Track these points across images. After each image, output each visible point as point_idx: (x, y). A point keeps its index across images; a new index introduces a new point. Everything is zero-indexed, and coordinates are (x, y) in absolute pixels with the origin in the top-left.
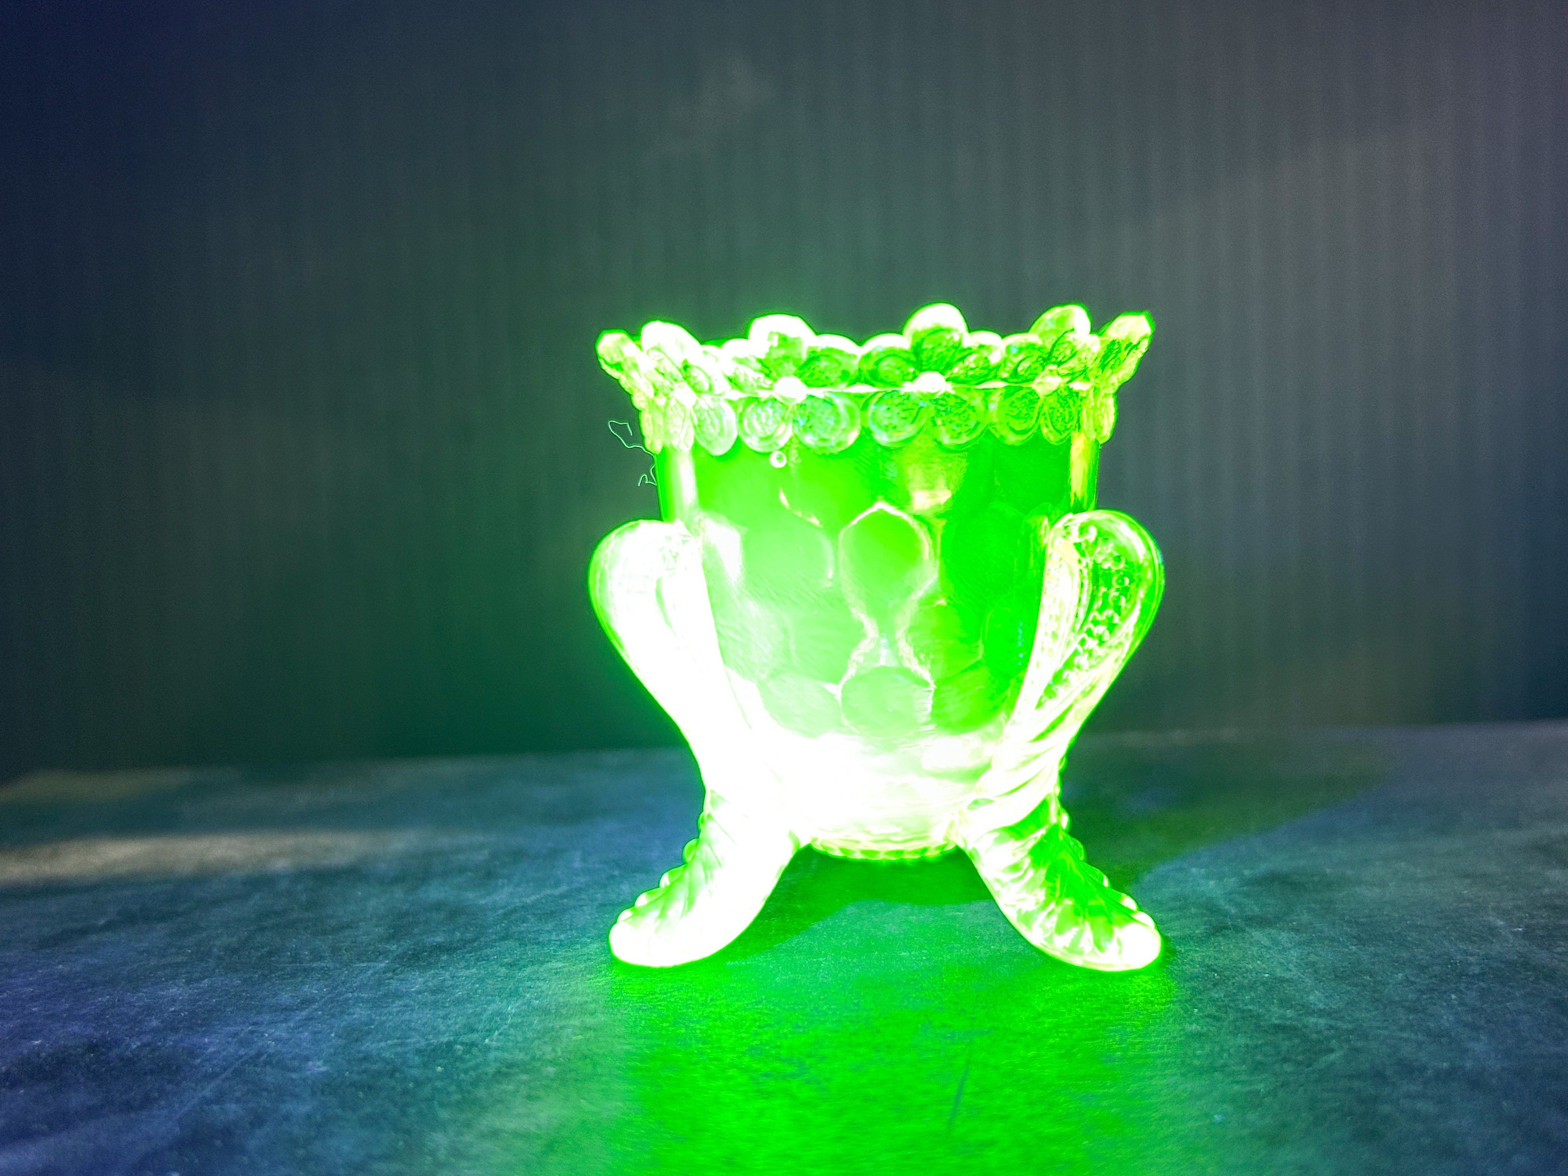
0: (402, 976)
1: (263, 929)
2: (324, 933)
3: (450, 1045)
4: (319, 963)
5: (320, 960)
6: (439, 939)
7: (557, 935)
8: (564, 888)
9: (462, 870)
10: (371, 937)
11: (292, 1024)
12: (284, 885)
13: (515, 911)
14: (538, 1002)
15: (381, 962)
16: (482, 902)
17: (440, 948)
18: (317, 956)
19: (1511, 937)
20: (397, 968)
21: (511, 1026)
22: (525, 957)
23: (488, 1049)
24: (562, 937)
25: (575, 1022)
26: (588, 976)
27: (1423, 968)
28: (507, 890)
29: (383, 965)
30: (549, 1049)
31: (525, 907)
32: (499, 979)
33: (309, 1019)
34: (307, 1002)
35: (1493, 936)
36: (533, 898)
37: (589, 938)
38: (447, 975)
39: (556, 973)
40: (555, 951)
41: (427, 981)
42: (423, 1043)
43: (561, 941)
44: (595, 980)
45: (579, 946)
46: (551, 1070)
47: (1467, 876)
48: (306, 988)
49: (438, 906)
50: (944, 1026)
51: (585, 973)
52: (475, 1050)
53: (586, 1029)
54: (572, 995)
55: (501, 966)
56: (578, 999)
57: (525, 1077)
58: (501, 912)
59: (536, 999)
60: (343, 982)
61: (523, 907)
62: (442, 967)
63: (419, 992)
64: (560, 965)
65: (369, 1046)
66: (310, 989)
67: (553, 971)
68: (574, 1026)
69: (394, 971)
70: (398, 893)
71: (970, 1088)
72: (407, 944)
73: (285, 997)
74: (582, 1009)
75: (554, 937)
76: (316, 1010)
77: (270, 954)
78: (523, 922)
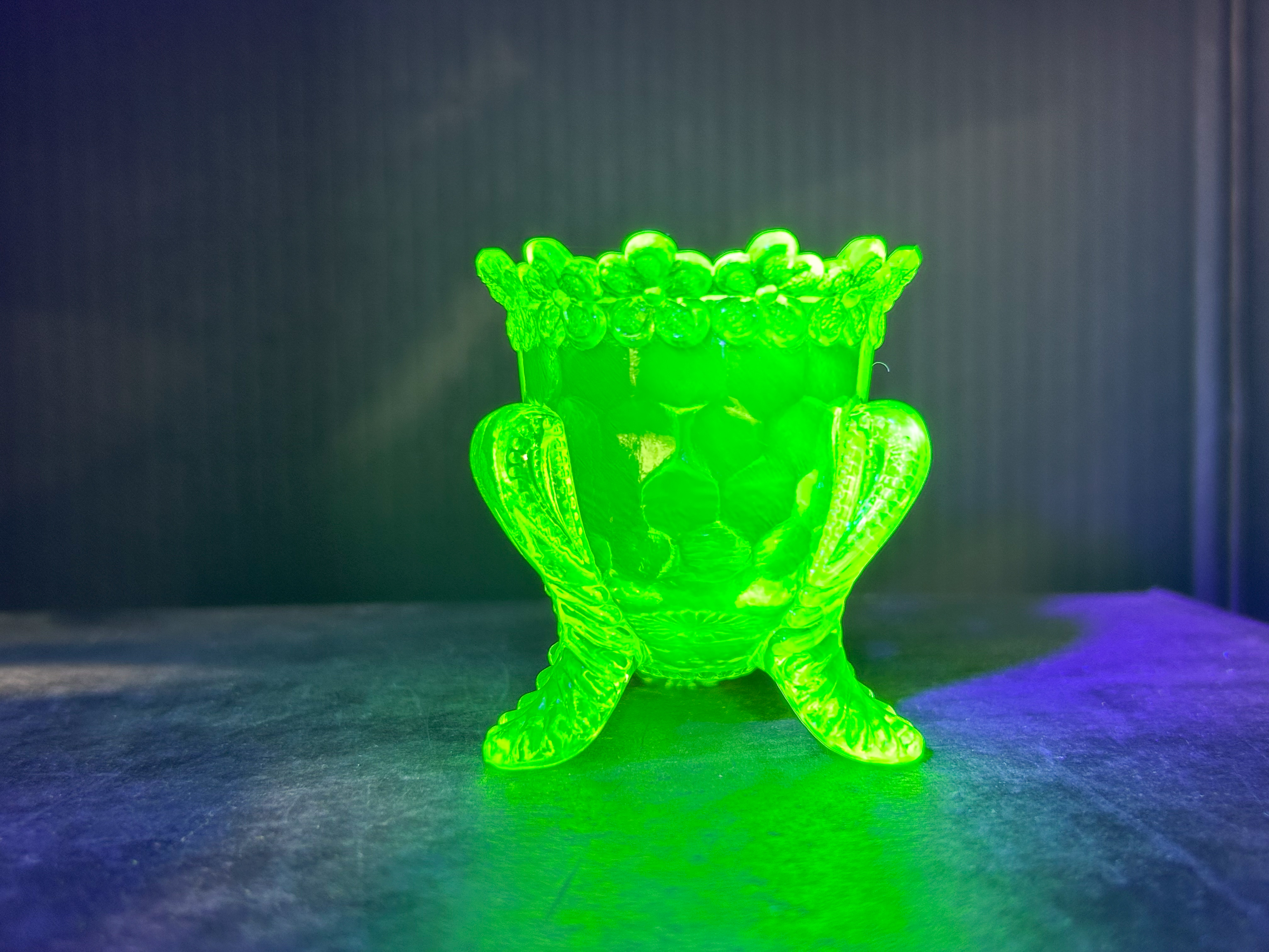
0: (129, 785)
1: (24, 744)
2: (75, 748)
3: (150, 842)
4: (62, 773)
5: (64, 771)
6: (171, 754)
7: (270, 753)
8: (288, 714)
9: (207, 699)
10: (113, 752)
11: (22, 823)
12: (54, 708)
13: (241, 732)
14: (235, 808)
15: (116, 772)
16: (215, 725)
17: (168, 762)
18: (63, 766)
19: (1052, 763)
20: (127, 778)
21: (206, 827)
22: (236, 770)
23: (181, 846)
24: (273, 755)
25: (262, 825)
26: (286, 787)
27: (974, 788)
28: (238, 716)
29: (116, 775)
30: (233, 847)
31: (250, 729)
32: (210, 789)
33: (38, 819)
34: (41, 805)
35: (1038, 762)
36: (260, 722)
37: (295, 756)
38: (167, 784)
39: (258, 785)
40: (263, 766)
41: (148, 789)
42: (128, 840)
43: (271, 758)
44: (289, 791)
45: (284, 762)
46: (229, 864)
47: (1029, 714)
48: (44, 794)
49: (177, 727)
50: (570, 830)
51: (282, 785)
52: (170, 848)
53: (271, 830)
54: (266, 802)
55: (215, 778)
56: (269, 806)
57: (205, 869)
58: (227, 734)
59: (235, 805)
60: (79, 789)
61: (247, 730)
62: (165, 778)
63: (139, 798)
64: (264, 777)
65: (83, 842)
66: (49, 794)
67: (257, 783)
68: (259, 828)
69: (123, 780)
70: (148, 716)
71: (576, 882)
72: (142, 758)
73: (24, 801)
74: (272, 814)
75: (266, 755)
76: (47, 811)
77: (24, 764)
78: (245, 742)
